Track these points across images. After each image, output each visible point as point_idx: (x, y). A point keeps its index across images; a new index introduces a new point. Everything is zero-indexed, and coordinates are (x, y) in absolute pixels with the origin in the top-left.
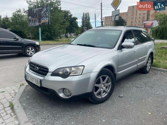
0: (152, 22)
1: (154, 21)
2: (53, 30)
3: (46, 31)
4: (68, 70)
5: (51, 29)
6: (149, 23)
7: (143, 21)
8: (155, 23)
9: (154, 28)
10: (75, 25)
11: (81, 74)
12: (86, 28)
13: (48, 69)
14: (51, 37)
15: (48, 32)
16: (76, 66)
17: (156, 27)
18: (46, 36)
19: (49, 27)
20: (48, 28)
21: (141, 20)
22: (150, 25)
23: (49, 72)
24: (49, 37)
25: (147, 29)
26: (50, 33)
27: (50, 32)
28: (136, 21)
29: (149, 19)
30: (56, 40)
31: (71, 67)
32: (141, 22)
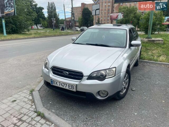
0: (118, 15)
1: (119, 13)
2: (19, 22)
3: (11, 23)
4: (103, 72)
5: (16, 20)
6: (114, 15)
7: (108, 13)
8: (120, 16)
9: (119, 20)
10: (41, 16)
11: (115, 76)
12: (55, 19)
13: (81, 73)
14: (17, 30)
15: (13, 24)
16: (109, 68)
17: (121, 19)
18: (11, 29)
19: (14, 18)
20: (12, 19)
21: (106, 12)
22: (116, 17)
23: (84, 76)
24: (14, 30)
25: (112, 21)
26: (15, 26)
27: (15, 24)
28: (102, 13)
29: (114, 11)
30: (23, 34)
31: (105, 70)
32: (107, 14)
